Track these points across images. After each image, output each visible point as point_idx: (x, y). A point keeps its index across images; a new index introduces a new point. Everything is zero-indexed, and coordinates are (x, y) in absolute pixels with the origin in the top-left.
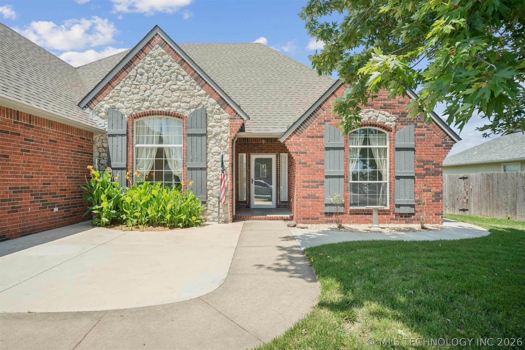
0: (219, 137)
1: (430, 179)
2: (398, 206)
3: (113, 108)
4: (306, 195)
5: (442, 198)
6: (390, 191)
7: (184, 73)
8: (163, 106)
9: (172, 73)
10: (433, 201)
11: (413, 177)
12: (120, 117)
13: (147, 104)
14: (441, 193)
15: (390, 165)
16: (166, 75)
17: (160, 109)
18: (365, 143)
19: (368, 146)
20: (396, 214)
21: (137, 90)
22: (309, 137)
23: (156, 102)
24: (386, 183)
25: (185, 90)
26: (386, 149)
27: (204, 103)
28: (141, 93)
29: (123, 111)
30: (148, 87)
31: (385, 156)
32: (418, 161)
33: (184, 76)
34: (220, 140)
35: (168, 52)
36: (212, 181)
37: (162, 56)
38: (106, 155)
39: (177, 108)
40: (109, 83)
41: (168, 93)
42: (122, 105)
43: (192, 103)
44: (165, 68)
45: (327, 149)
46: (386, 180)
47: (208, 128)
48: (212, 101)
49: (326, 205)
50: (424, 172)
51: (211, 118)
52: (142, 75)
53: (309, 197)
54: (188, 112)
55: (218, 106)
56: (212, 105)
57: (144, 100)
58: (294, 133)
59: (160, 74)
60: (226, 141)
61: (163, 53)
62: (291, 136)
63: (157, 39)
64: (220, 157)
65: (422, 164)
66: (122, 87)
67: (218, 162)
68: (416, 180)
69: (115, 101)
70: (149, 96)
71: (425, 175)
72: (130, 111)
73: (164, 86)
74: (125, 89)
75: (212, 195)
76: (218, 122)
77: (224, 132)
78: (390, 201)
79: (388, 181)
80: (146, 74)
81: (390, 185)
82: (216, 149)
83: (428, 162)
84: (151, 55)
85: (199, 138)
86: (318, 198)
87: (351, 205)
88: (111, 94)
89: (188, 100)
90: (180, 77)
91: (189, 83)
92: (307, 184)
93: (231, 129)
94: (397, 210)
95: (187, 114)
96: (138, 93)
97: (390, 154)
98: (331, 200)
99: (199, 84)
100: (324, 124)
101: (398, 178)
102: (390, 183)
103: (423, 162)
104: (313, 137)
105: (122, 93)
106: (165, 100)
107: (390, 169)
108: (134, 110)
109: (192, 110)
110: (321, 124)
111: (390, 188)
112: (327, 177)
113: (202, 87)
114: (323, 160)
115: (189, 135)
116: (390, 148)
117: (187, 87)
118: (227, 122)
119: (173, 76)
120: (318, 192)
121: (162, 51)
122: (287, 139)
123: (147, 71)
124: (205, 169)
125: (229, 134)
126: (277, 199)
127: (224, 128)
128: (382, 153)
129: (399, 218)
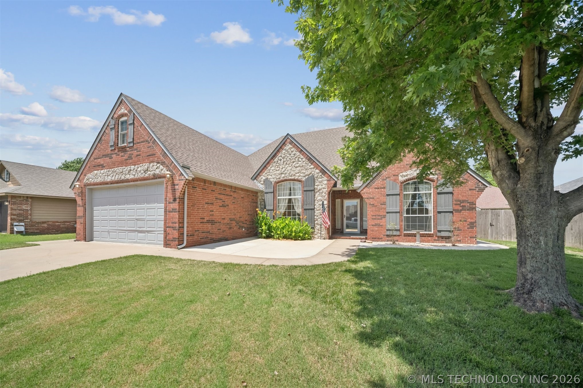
0: (321, 191)
1: (466, 213)
2: (440, 231)
3: (267, 179)
4: (374, 224)
5: (476, 226)
6: (434, 221)
7: (302, 157)
8: (291, 176)
9: (296, 157)
10: (468, 228)
11: (451, 212)
12: (270, 184)
13: (283, 175)
14: (475, 222)
15: (434, 204)
16: (293, 159)
17: (290, 178)
18: (415, 191)
19: (417, 192)
20: (438, 237)
21: (278, 169)
22: (376, 188)
23: (288, 174)
24: (431, 216)
25: (303, 166)
26: (431, 193)
27: (313, 173)
28: (280, 170)
29: (272, 180)
30: (284, 166)
31: (430, 199)
32: (455, 201)
33: (302, 159)
34: (322, 193)
35: (294, 147)
36: (317, 216)
37: (290, 149)
38: (263, 203)
39: (299, 176)
40: (265, 166)
41: (294, 169)
42: (271, 177)
43: (306, 173)
44: (292, 155)
45: (388, 195)
46: (431, 214)
47: (315, 187)
48: (317, 171)
49: (387, 230)
50: (461, 208)
51: (317, 181)
52: (281, 160)
53: (376, 225)
54: (304, 178)
55: (321, 174)
56: (317, 173)
57: (282, 174)
58: (366, 186)
59: (290, 159)
60: (325, 193)
61: (291, 148)
62: (364, 188)
63: (288, 140)
64: (322, 202)
65: (459, 203)
66: (271, 168)
67: (320, 205)
68: (454, 213)
69: (268, 175)
70: (284, 171)
71: (461, 210)
72: (275, 180)
73: (292, 165)
74: (273, 168)
75: (317, 224)
76: (320, 183)
77: (324, 188)
78: (434, 228)
80: (283, 160)
82: (319, 198)
83: (463, 201)
84: (285, 150)
85: (310, 192)
86: (382, 226)
87: (405, 230)
88: (266, 172)
89: (304, 171)
90: (300, 160)
91: (305, 162)
92: (374, 217)
93: (328, 186)
94: (439, 234)
95: (304, 179)
96: (279, 170)
97: (434, 197)
98: (389, 227)
99: (310, 162)
100: (385, 180)
101: (440, 212)
102: (434, 216)
103: (460, 201)
104: (378, 188)
105: (271, 171)
106: (293, 173)
107: (434, 207)
108: (277, 179)
109: (307, 177)
111: (434, 219)
112: (388, 213)
113: (312, 164)
114: (385, 202)
115: (305, 191)
116: (434, 193)
117: (304, 164)
118: (326, 182)
119: (296, 159)
120: (382, 222)
121: (291, 146)
122: (362, 190)
123: (283, 158)
124: (314, 209)
125: (327, 189)
126: (361, 228)
127: (324, 186)
128: (428, 196)
129: (440, 239)
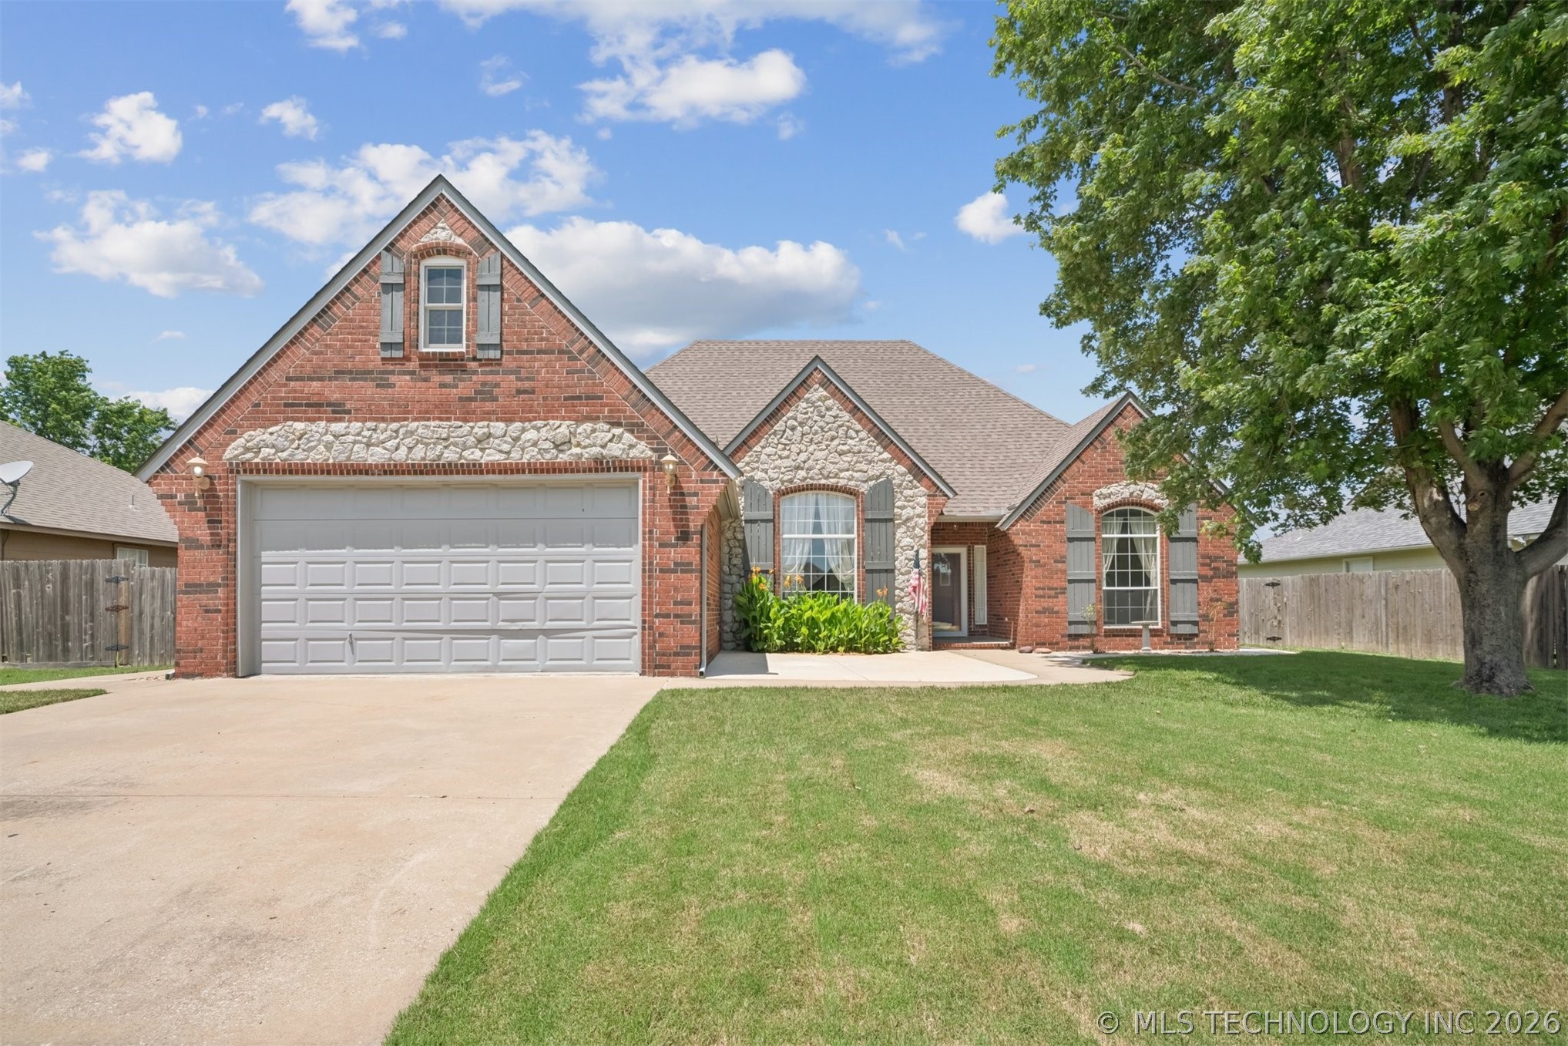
0: (911, 524)
1: (1220, 583)
2: (1175, 623)
3: (752, 479)
4: (1040, 608)
5: (1237, 611)
6: (1163, 601)
7: (858, 427)
8: (828, 477)
9: (840, 426)
10: (1225, 616)
11: (1195, 581)
12: (762, 494)
13: (802, 474)
14: (1237, 603)
15: (1162, 563)
16: (830, 429)
17: (823, 482)
18: (1124, 529)
19: (1129, 536)
20: (1172, 636)
21: (786, 453)
22: (1043, 522)
23: (816, 471)
24: (1156, 591)
25: (860, 452)
26: (1155, 539)
27: (889, 472)
28: (793, 457)
29: (767, 484)
30: (803, 448)
31: (1155, 550)
32: (1202, 557)
33: (857, 432)
34: (914, 528)
35: (833, 395)
36: (902, 590)
37: (823, 402)
38: (740, 551)
39: (849, 480)
40: (744, 442)
41: (834, 458)
42: (764, 475)
43: (870, 473)
44: (828, 419)
45: (1071, 540)
46: (1156, 585)
47: (896, 510)
48: (901, 469)
49: (1071, 623)
50: (1211, 573)
51: (899, 495)
52: (793, 429)
53: (1044, 611)
54: (865, 485)
55: (910, 477)
56: (901, 475)
57: (798, 468)
58: (1022, 516)
59: (822, 428)
60: (922, 529)
61: (825, 397)
62: (1017, 521)
63: (817, 376)
64: (913, 553)
65: (1208, 561)
66: (763, 448)
67: (910, 560)
68: (1201, 584)
69: (753, 469)
70: (805, 462)
71: (1212, 577)
72: (777, 485)
73: (827, 446)
74: (769, 450)
75: (902, 610)
76: (909, 501)
77: (919, 516)
78: (1162, 616)
79: (1159, 587)
80: (799, 428)
81: (1162, 593)
82: (907, 541)
83: (1216, 558)
84: (807, 401)
85: (883, 525)
86: (1057, 612)
87: (1105, 623)
88: (747, 459)
89: (865, 468)
90: (852, 433)
91: (865, 442)
92: (1041, 592)
93: (930, 512)
94: (1173, 630)
95: (864, 488)
96: (788, 457)
97: (1162, 547)
98: (1077, 615)
99: (880, 443)
100: (1065, 502)
101: (1174, 582)
102: (1162, 589)
103: (1210, 558)
104: (1049, 522)
105: (763, 457)
106: (831, 467)
107: (1162, 569)
108: (783, 482)
109: (872, 483)
110: (1061, 503)
111: (1162, 596)
112: (1071, 581)
113: (885, 448)
114: (1065, 557)
115: (868, 520)
116: (1162, 538)
117: (863, 448)
118: (924, 500)
119: (841, 431)
120: (1058, 604)
121: (825, 393)
122: (1013, 525)
123: (801, 424)
124: (892, 571)
125: (926, 519)
127: (919, 510)
128: (1150, 545)
129: (1176, 641)
